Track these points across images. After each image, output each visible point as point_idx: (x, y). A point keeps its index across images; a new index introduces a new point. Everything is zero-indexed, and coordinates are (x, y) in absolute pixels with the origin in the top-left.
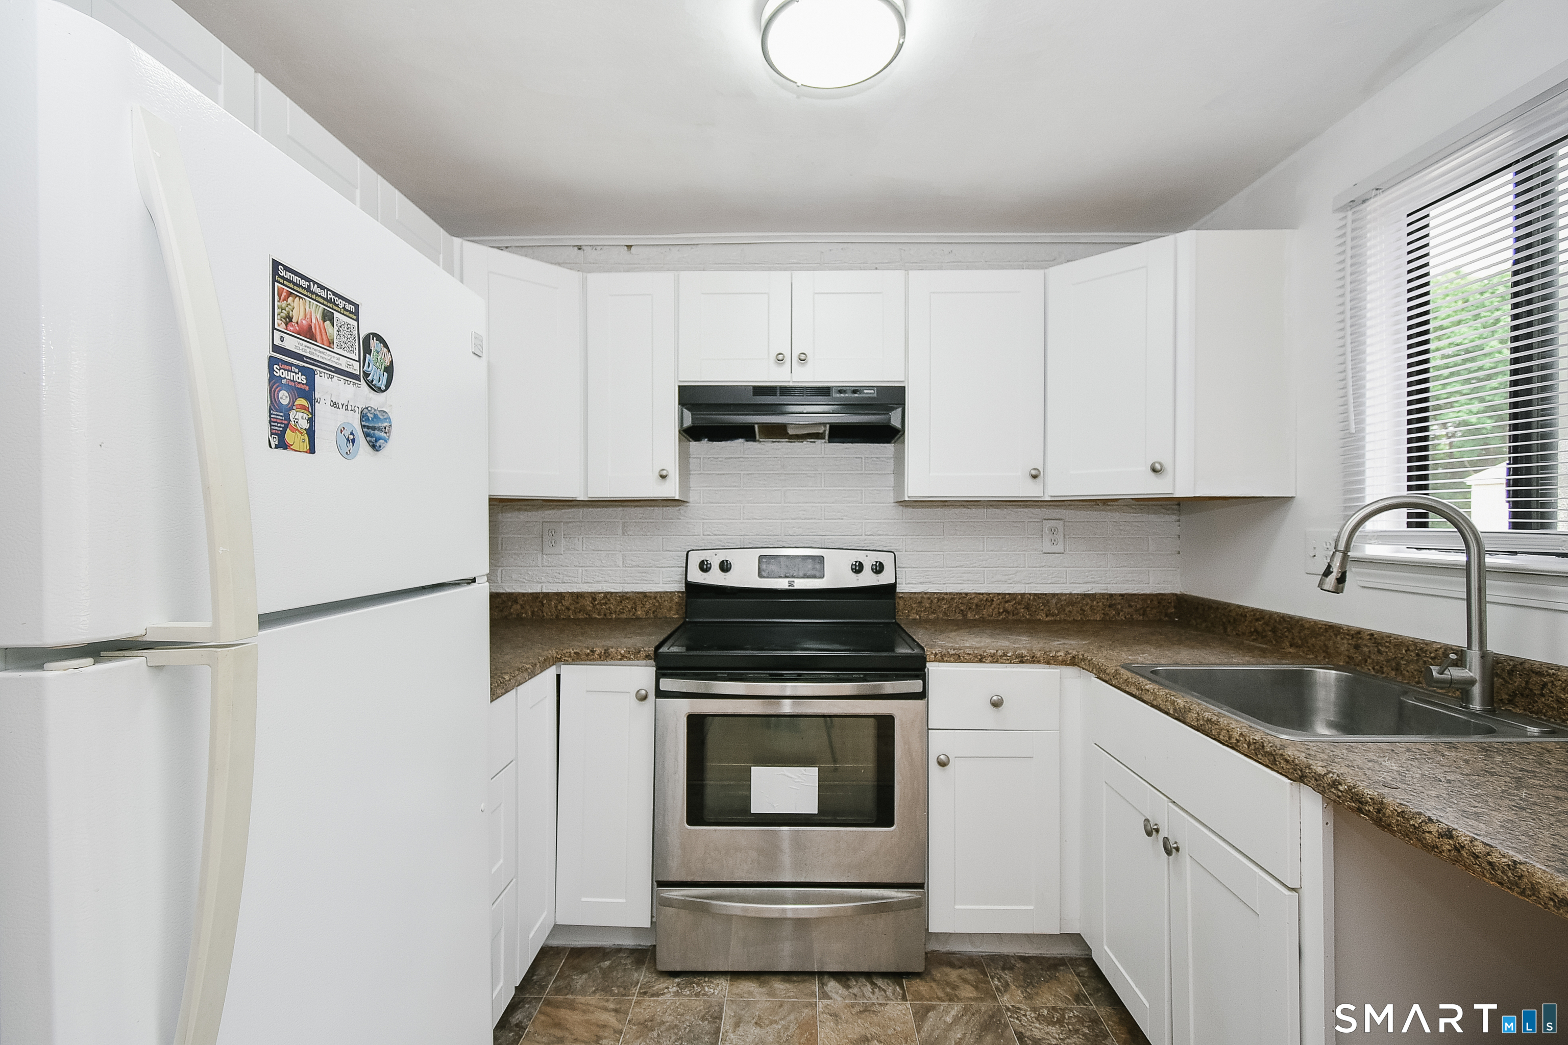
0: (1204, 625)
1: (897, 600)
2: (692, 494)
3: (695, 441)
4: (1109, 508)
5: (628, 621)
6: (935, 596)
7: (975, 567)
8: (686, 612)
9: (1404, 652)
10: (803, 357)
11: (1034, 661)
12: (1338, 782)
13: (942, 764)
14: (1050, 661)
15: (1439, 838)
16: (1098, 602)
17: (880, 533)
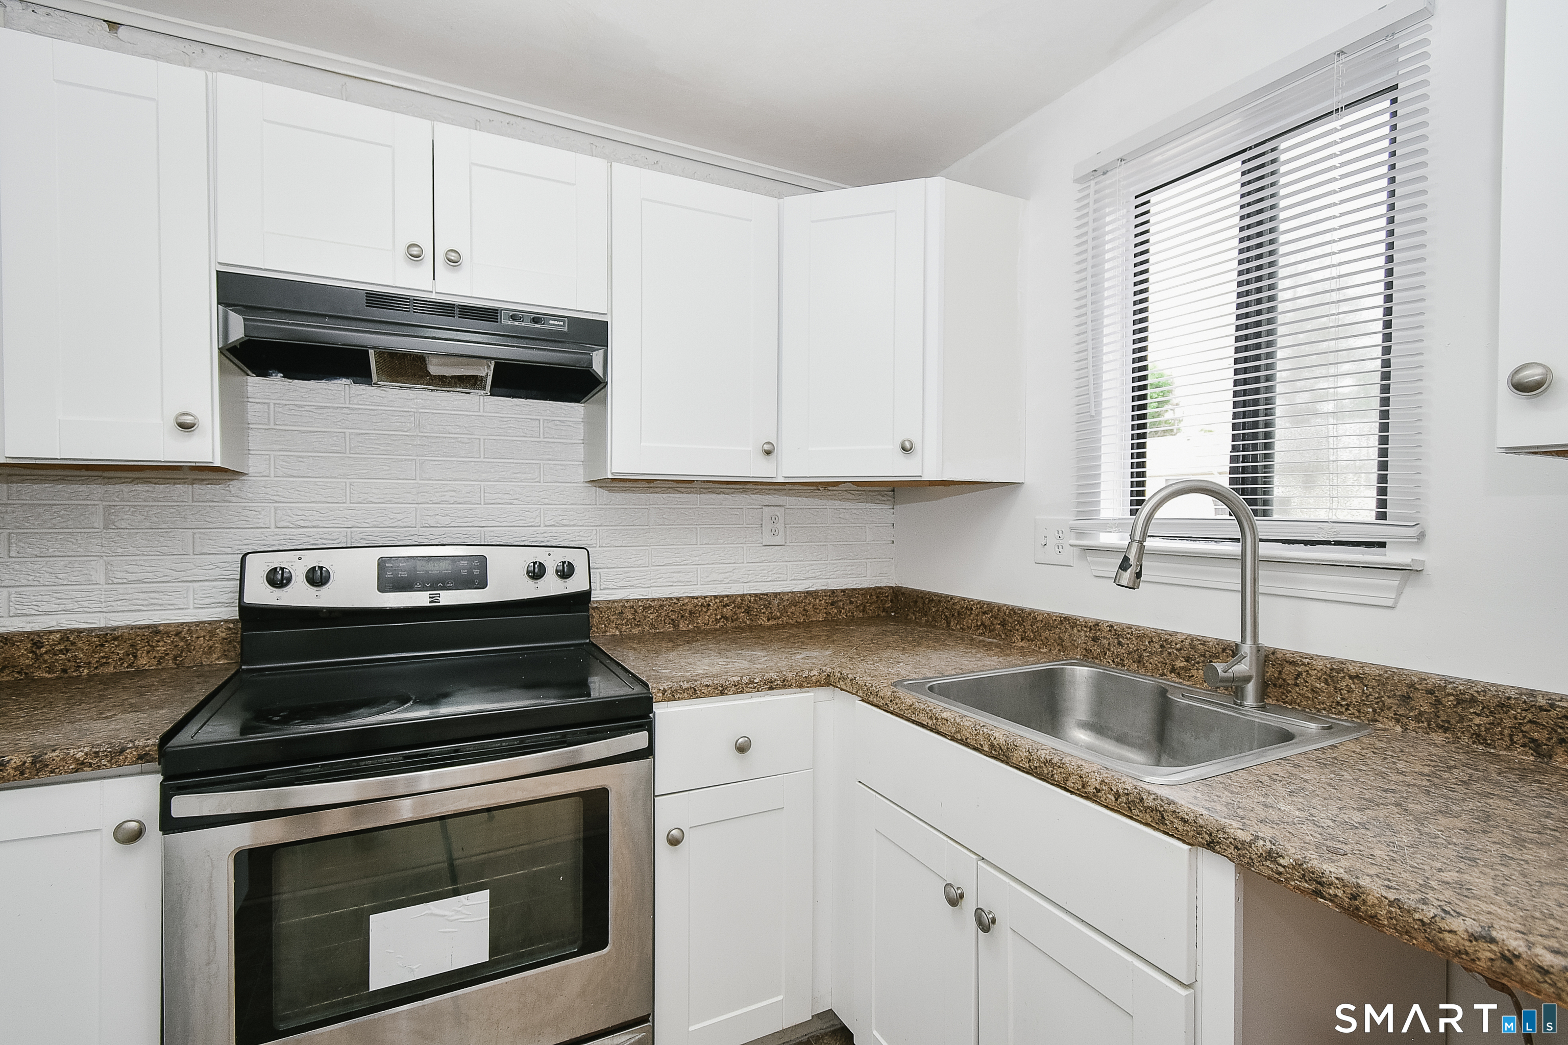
0: (924, 619)
1: (591, 611)
2: (252, 461)
3: (257, 376)
4: (829, 493)
5: (115, 680)
6: (640, 603)
7: (686, 565)
8: (242, 654)
9: (1147, 643)
10: (453, 256)
11: (785, 685)
12: (1277, 854)
13: (674, 842)
14: (804, 683)
15: (1471, 941)
16: (820, 600)
17: (565, 522)
